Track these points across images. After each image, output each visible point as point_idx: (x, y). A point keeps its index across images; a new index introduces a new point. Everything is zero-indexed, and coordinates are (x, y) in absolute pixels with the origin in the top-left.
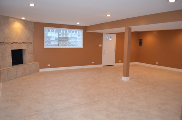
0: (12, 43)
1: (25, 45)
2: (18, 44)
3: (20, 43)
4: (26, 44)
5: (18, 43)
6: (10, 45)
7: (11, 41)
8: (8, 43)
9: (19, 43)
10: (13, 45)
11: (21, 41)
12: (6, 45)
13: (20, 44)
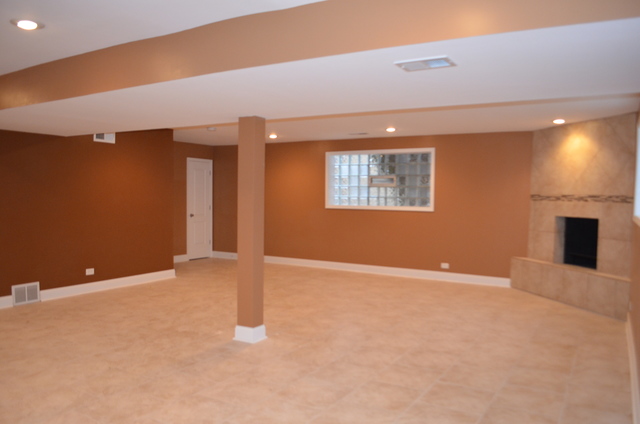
0: (558, 199)
1: (597, 203)
2: (574, 202)
3: (581, 199)
4: (600, 201)
5: (576, 199)
6: (552, 203)
7: (556, 192)
8: (548, 198)
9: (576, 197)
10: (559, 202)
11: (585, 192)
12: (544, 202)
13: (582, 203)
